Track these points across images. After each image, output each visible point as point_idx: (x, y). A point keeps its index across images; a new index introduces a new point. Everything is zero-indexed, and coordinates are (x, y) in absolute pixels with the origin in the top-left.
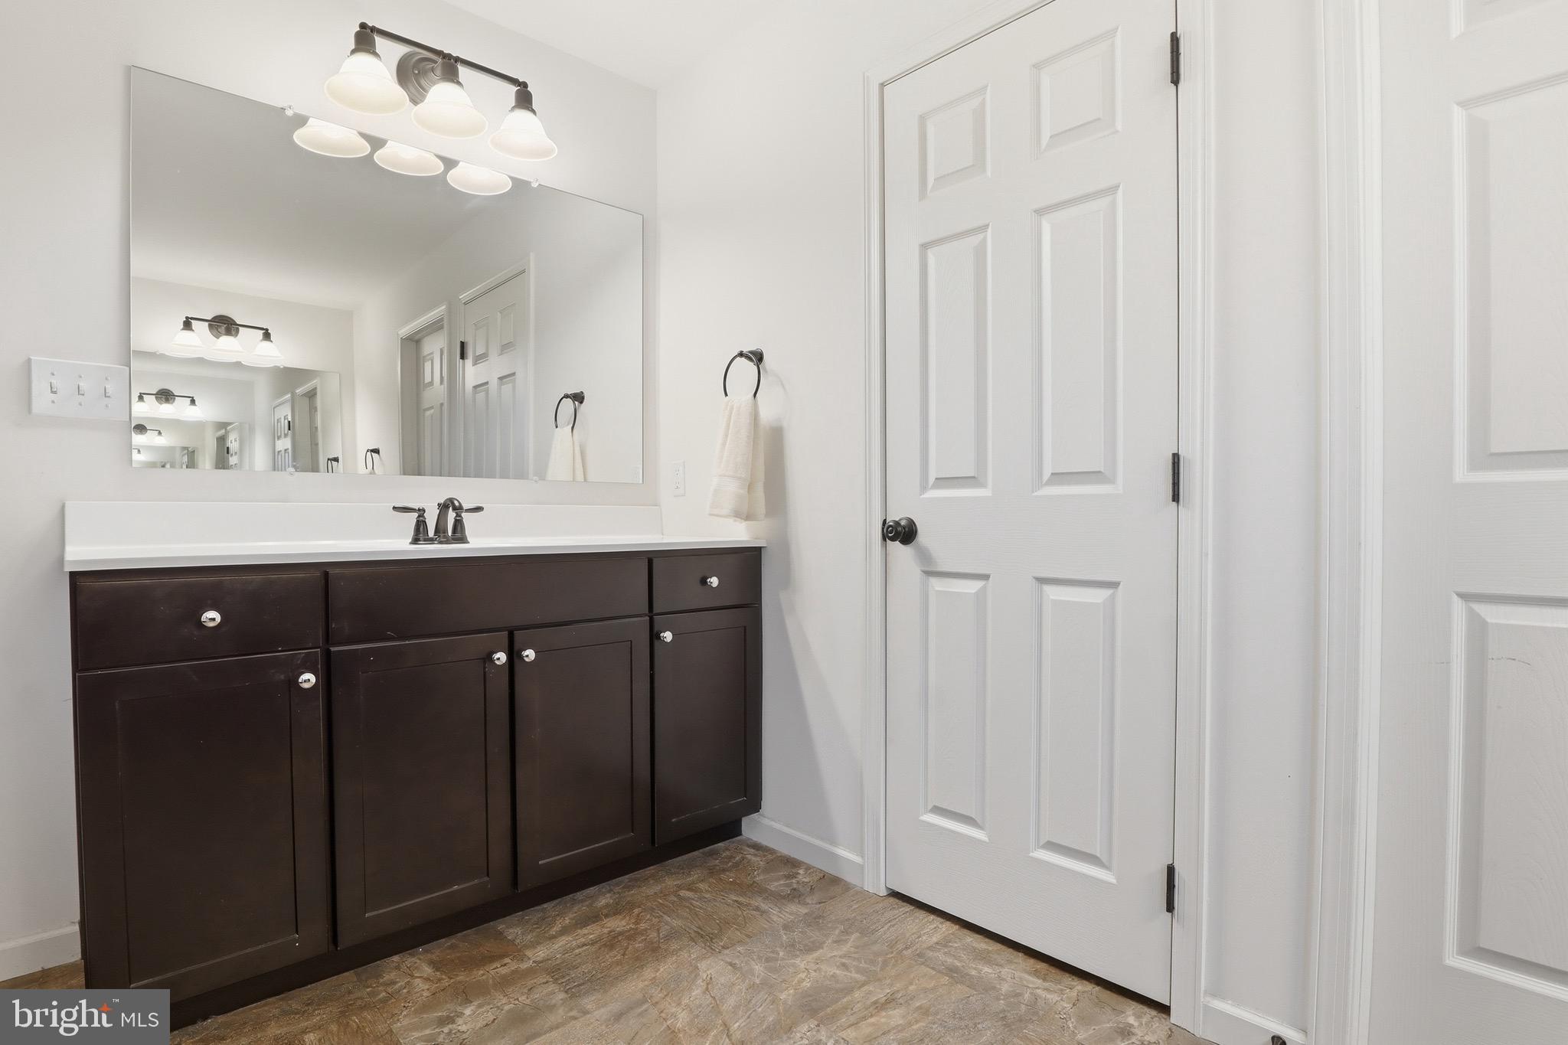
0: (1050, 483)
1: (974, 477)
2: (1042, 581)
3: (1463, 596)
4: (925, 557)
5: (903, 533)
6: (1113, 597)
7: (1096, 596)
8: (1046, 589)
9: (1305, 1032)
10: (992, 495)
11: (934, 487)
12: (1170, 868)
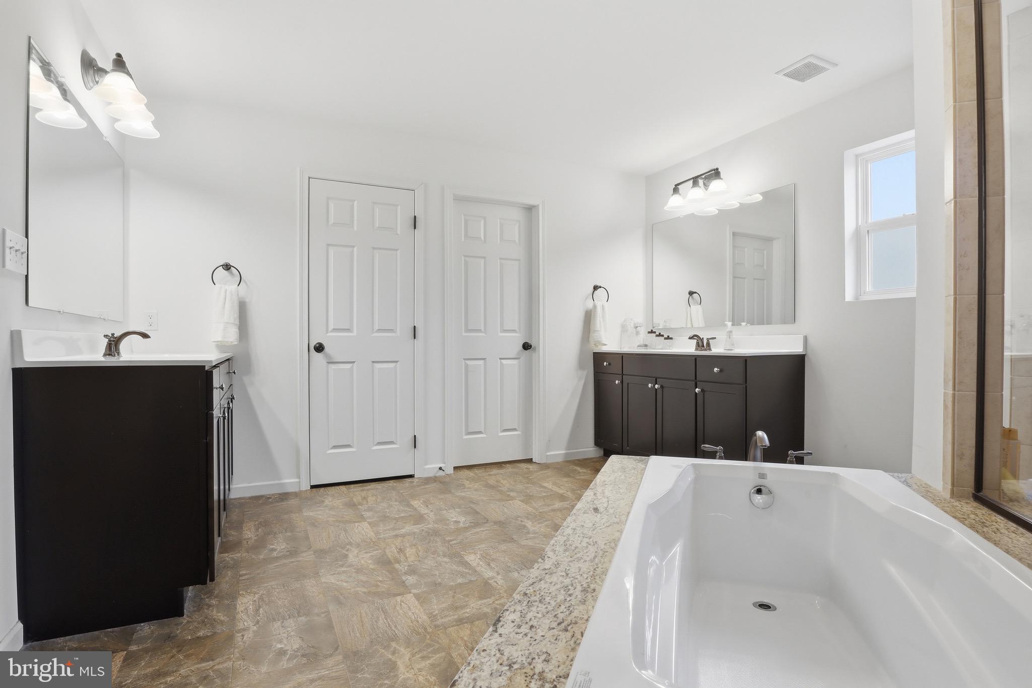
0: (376, 332)
1: (348, 329)
2: (373, 362)
3: (464, 359)
4: (328, 356)
5: (319, 348)
6: (396, 366)
7: (392, 365)
8: (375, 364)
9: (445, 463)
10: (355, 334)
11: (331, 331)
12: (415, 436)
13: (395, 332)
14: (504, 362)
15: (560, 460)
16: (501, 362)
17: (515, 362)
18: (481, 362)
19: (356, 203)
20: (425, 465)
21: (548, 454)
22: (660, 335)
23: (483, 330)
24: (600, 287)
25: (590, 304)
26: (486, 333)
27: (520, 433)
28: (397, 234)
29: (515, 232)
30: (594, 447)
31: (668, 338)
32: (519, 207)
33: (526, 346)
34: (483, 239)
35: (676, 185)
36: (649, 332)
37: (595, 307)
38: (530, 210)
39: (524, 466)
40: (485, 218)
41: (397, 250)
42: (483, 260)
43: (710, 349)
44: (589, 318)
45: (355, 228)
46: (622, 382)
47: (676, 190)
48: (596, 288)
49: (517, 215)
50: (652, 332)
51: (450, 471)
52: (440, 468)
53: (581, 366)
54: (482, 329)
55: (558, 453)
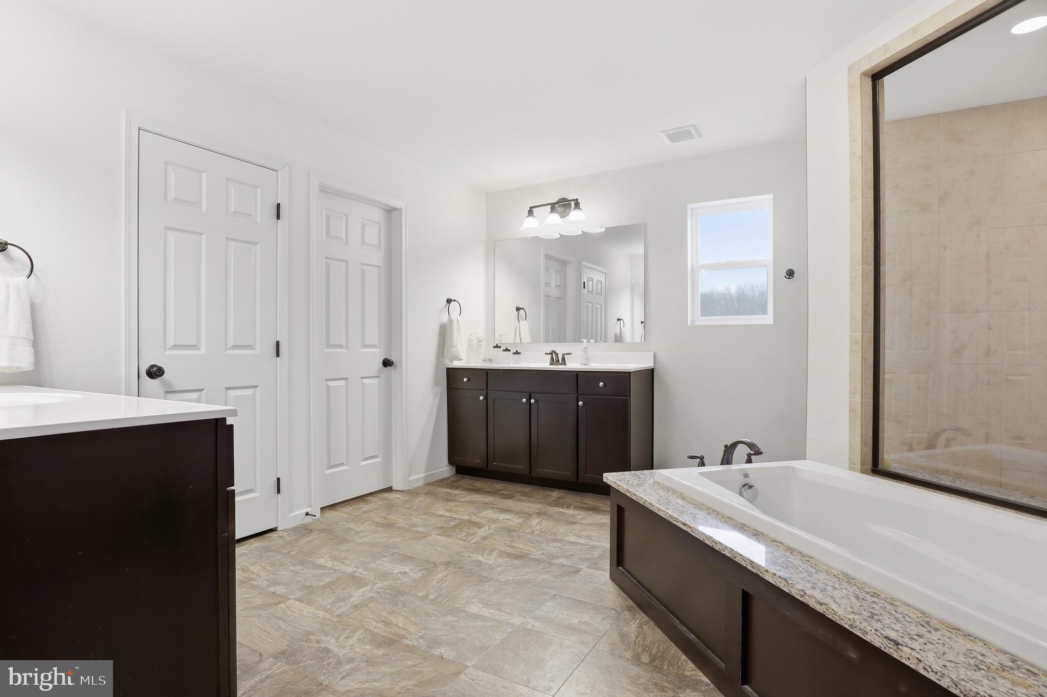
0: (231, 349)
1: (195, 346)
2: (227, 388)
3: (326, 381)
4: (167, 384)
5: (155, 373)
6: (255, 393)
7: (249, 392)
8: (230, 392)
9: (311, 507)
10: (203, 351)
11: (171, 349)
12: (278, 479)
13: (254, 349)
14: (365, 381)
15: (420, 484)
16: (362, 381)
17: (375, 381)
18: (342, 383)
19: (204, 175)
20: (291, 512)
21: (411, 478)
22: (507, 350)
23: (344, 346)
24: (455, 301)
25: (445, 318)
26: (347, 348)
27: (380, 460)
28: (257, 223)
29: (373, 235)
30: (448, 466)
31: (517, 353)
32: (380, 208)
33: (387, 363)
34: (344, 238)
35: (531, 208)
36: (494, 347)
37: (451, 320)
38: (390, 211)
39: (386, 495)
40: (347, 216)
41: (256, 244)
42: (345, 263)
43: (565, 364)
44: (444, 333)
45: (204, 209)
46: (486, 398)
47: (530, 213)
48: (449, 301)
49: (377, 216)
50: (497, 347)
51: (318, 515)
52: (307, 514)
53: (436, 383)
54: (344, 344)
55: (418, 477)
